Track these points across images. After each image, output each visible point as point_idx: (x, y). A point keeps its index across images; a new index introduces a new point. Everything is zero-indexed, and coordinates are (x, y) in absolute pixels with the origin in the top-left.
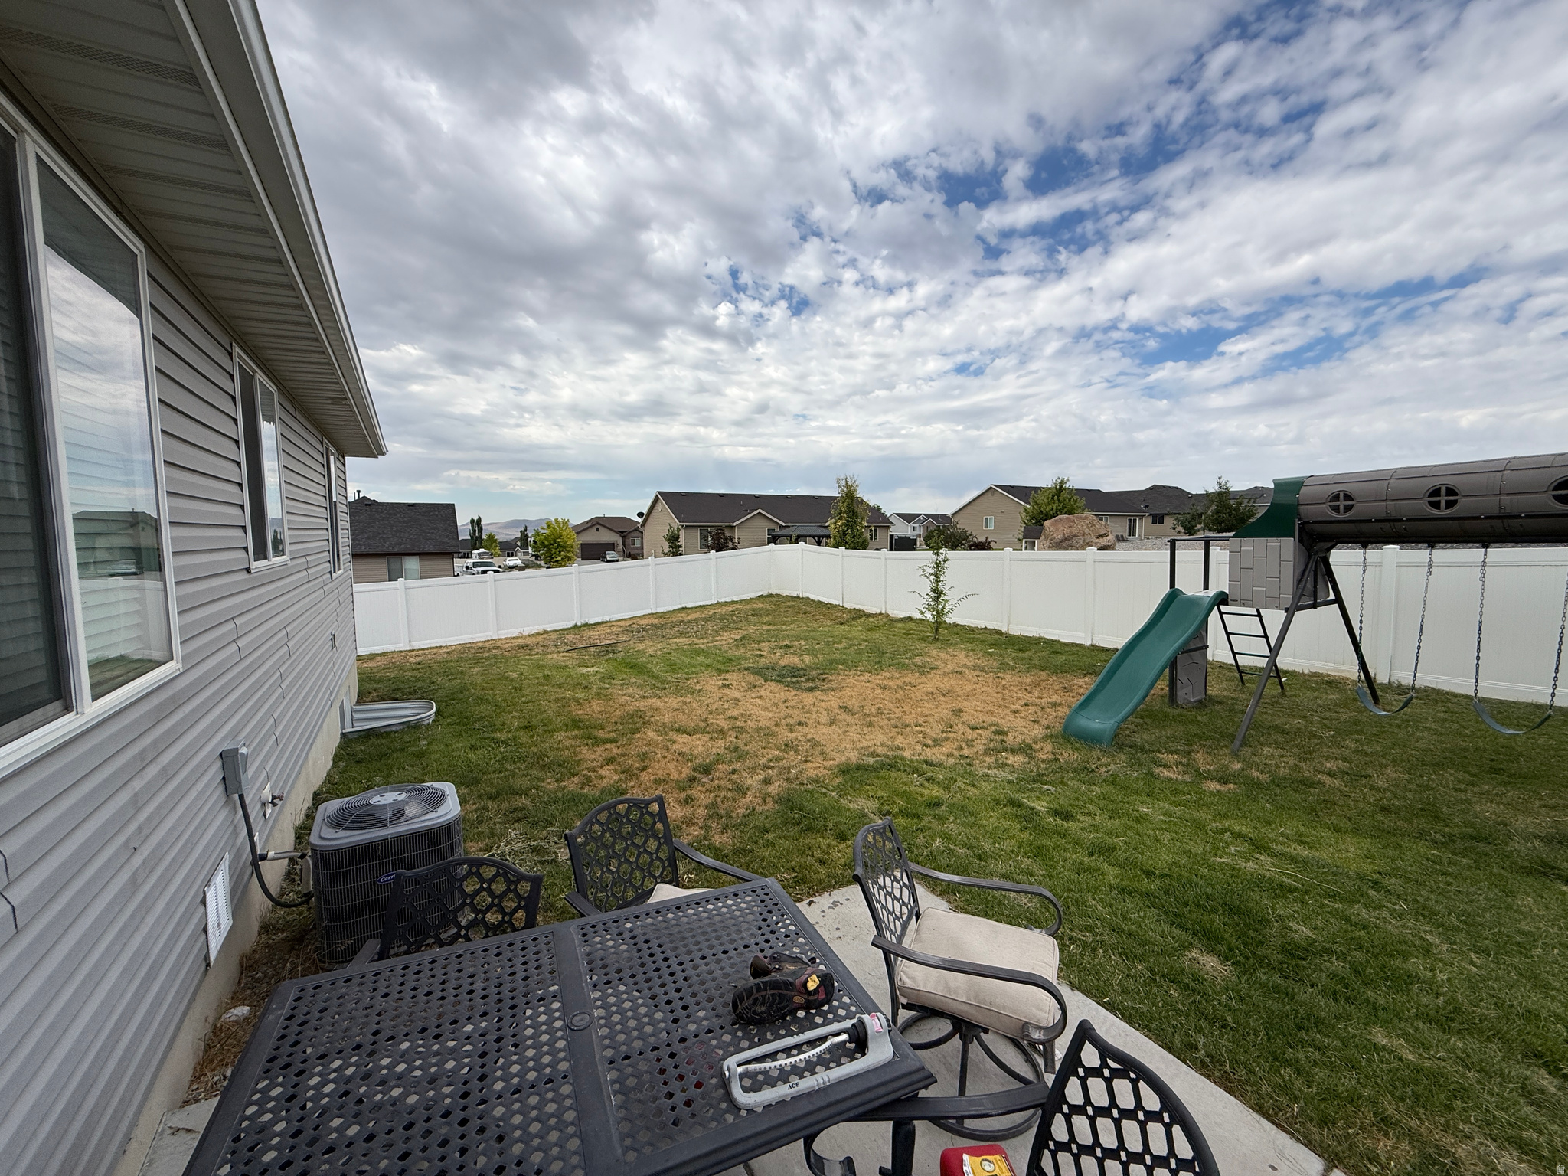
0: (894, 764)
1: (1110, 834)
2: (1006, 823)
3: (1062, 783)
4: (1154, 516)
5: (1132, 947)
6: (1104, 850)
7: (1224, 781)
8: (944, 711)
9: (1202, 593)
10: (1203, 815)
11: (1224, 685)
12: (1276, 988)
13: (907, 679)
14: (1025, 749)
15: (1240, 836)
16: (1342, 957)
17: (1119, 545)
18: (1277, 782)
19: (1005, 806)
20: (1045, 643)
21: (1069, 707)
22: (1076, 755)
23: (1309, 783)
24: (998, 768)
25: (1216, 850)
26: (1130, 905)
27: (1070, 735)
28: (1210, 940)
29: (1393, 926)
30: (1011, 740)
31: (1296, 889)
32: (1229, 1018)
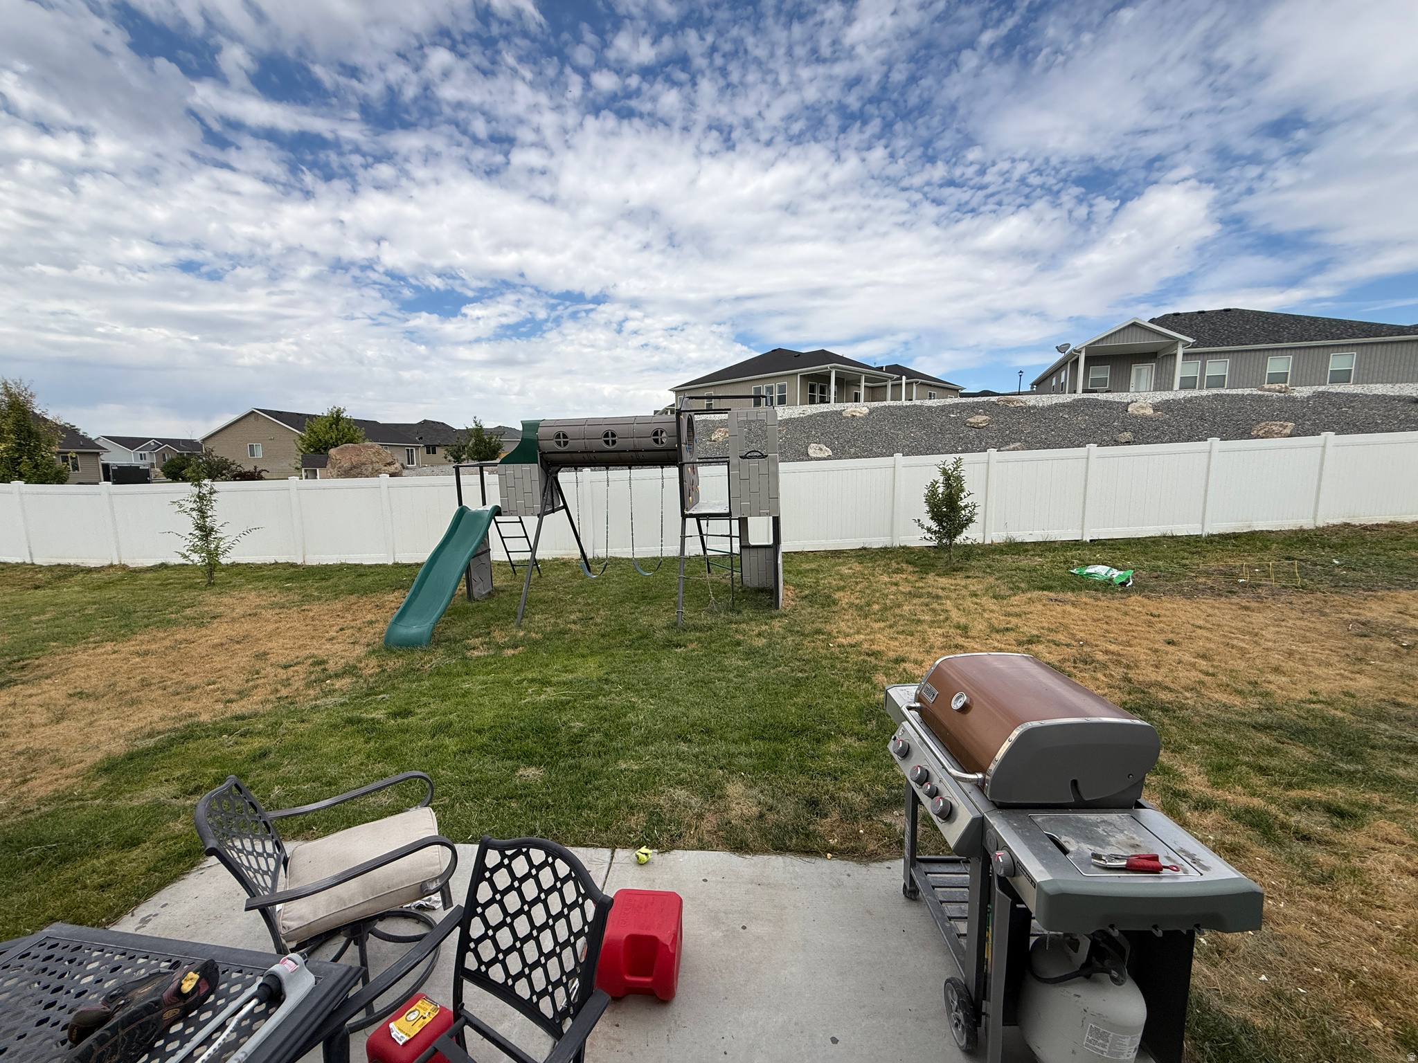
0: (190, 734)
1: (445, 714)
2: (350, 742)
3: (394, 688)
4: (427, 447)
5: (478, 789)
6: (443, 729)
7: (515, 647)
8: (243, 658)
9: (482, 508)
10: (507, 675)
11: (503, 577)
12: (571, 767)
13: (178, 637)
14: (350, 670)
15: (533, 681)
16: (598, 730)
17: (405, 472)
18: (547, 637)
19: (344, 727)
20: (348, 568)
21: (386, 622)
22: (401, 661)
23: (563, 632)
24: (326, 696)
25: (521, 696)
26: (472, 760)
27: (392, 645)
28: (528, 758)
29: (618, 702)
30: (331, 666)
31: (570, 701)
32: (550, 801)
